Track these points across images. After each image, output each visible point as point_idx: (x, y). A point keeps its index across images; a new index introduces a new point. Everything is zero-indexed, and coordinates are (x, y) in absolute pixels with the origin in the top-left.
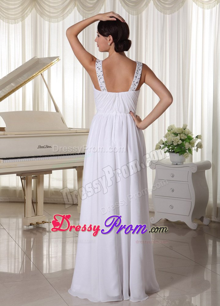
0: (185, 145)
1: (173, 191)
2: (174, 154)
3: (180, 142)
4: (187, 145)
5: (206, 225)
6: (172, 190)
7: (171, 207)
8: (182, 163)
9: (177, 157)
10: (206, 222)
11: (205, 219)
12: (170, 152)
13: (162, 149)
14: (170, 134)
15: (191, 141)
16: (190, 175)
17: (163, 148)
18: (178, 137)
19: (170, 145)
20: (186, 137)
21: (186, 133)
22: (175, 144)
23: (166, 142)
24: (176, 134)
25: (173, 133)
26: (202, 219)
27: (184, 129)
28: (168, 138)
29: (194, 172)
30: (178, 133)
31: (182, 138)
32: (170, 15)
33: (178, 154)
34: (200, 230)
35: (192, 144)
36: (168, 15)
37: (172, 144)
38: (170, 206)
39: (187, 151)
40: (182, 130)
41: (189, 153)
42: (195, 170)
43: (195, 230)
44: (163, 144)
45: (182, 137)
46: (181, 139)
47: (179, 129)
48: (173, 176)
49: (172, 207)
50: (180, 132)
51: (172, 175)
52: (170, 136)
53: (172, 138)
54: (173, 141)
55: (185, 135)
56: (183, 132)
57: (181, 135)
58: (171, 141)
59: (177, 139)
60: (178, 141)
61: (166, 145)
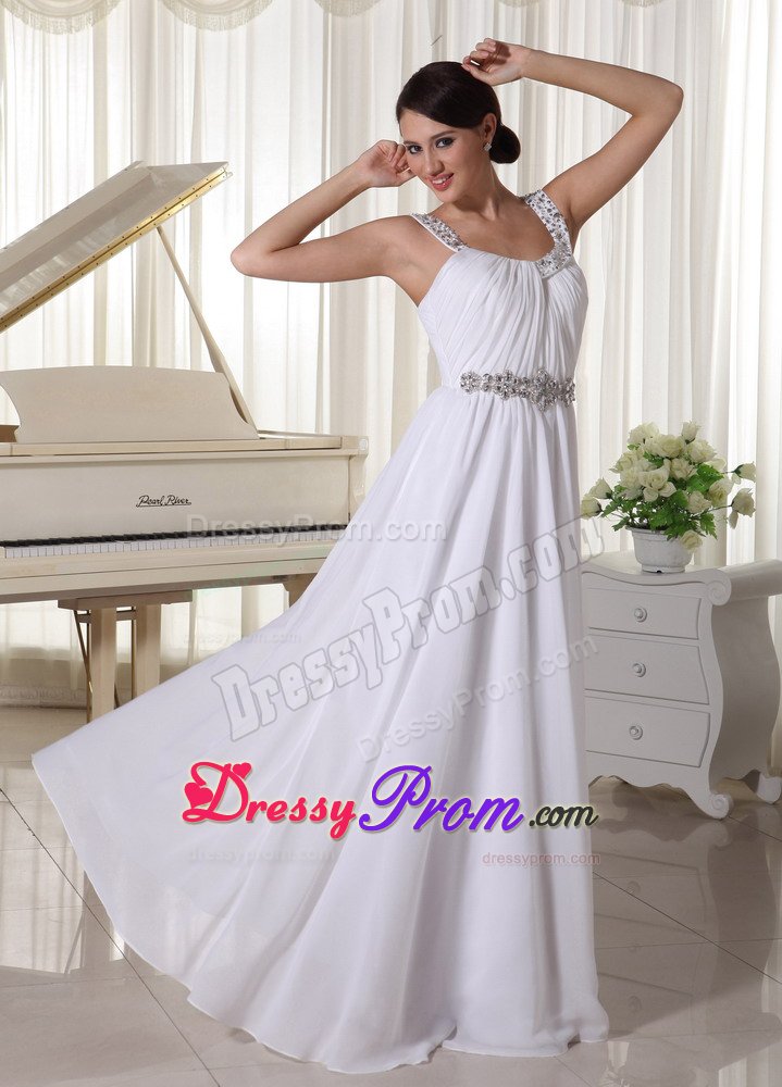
0: (686, 503)
1: (642, 672)
2: (650, 536)
3: (670, 489)
4: (695, 501)
5: (765, 803)
6: (637, 668)
7: (634, 731)
8: (679, 567)
9: (658, 543)
10: (768, 789)
11: (763, 780)
12: (632, 526)
13: (603, 516)
14: (635, 458)
15: (713, 487)
16: (707, 613)
17: (610, 510)
18: (663, 472)
19: (635, 501)
20: (695, 472)
21: (694, 458)
22: (650, 497)
23: (620, 489)
24: (657, 461)
25: (646, 456)
26: (752, 780)
27: (688, 442)
28: (625, 472)
29: (720, 604)
30: (663, 454)
31: (679, 475)
33: (662, 537)
34: (744, 823)
35: (716, 498)
37: (641, 498)
38: (633, 728)
39: (698, 523)
40: (679, 445)
41: (704, 533)
42: (723, 595)
43: (721, 820)
44: (609, 496)
45: (678, 470)
46: (672, 479)
47: (669, 441)
48: (642, 618)
49: (639, 734)
50: (671, 451)
51: (638, 614)
52: (636, 468)
53: (642, 474)
54: (642, 484)
55: (690, 464)
56: (681, 451)
57: (676, 462)
58: (637, 486)
59: (659, 479)
60: (661, 485)
61: (620, 498)
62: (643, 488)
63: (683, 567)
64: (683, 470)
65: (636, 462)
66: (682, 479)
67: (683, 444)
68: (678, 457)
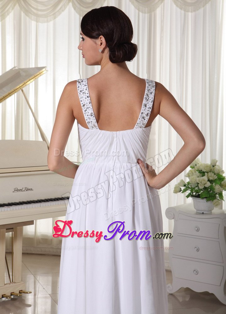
0: (214, 189)
1: (198, 250)
2: (199, 200)
3: (208, 184)
4: (217, 188)
6: (196, 249)
7: (195, 272)
9: (203, 204)
12: (193, 196)
13: (182, 192)
14: (194, 172)
15: (222, 182)
16: (222, 229)
17: (185, 191)
18: (205, 178)
19: (194, 188)
20: (216, 177)
21: (216, 172)
22: (201, 187)
23: (188, 183)
24: (202, 173)
25: (197, 171)
27: (213, 166)
28: (191, 177)
30: (204, 171)
31: (211, 178)
32: (193, 13)
33: (205, 200)
35: (224, 187)
36: (190, 14)
37: (198, 186)
38: (194, 271)
39: (217, 195)
40: (210, 167)
41: (220, 199)
44: (185, 186)
45: (211, 176)
46: (209, 180)
47: (207, 166)
48: (198, 230)
49: (197, 273)
50: (208, 170)
51: (196, 229)
52: (195, 176)
53: (198, 179)
54: (198, 182)
55: (215, 174)
56: (211, 170)
57: (209, 174)
58: (196, 182)
59: (204, 180)
60: (205, 183)
61: (189, 187)
62: (198, 184)
63: (211, 211)
64: (213, 177)
65: (194, 174)
66: (212, 180)
67: (212, 167)
68: (210, 172)
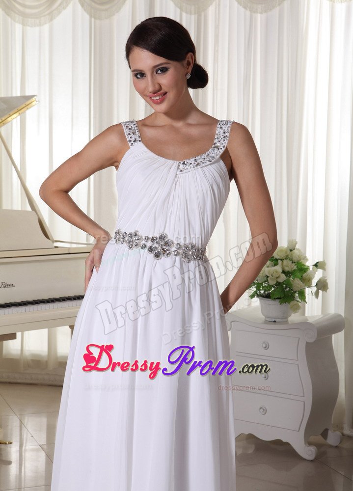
0: (292, 285)
1: (266, 377)
2: (270, 301)
3: (283, 278)
4: (297, 283)
5: (331, 446)
7: (262, 410)
8: (285, 318)
9: (274, 307)
10: (333, 439)
11: (330, 433)
12: (260, 296)
15: (304, 275)
16: (303, 346)
18: (279, 268)
19: (262, 284)
20: (295, 267)
21: (295, 259)
22: (272, 282)
24: (274, 261)
26: (325, 434)
27: (291, 250)
29: (311, 341)
30: (278, 257)
31: (287, 269)
33: (277, 302)
34: (320, 459)
35: (307, 282)
36: (259, 15)
37: (267, 281)
38: (261, 408)
39: (297, 295)
40: (286, 252)
41: (300, 301)
42: (312, 337)
43: (311, 461)
45: (287, 266)
46: (284, 272)
47: (281, 250)
48: (267, 347)
49: (264, 411)
50: (283, 256)
51: (264, 345)
53: (267, 269)
54: (268, 275)
55: (293, 263)
56: (287, 256)
57: (285, 262)
58: (264, 275)
59: (276, 272)
60: (278, 276)
62: (268, 277)
63: (287, 318)
64: (290, 266)
66: (288, 271)
67: (289, 251)
68: (285, 259)
